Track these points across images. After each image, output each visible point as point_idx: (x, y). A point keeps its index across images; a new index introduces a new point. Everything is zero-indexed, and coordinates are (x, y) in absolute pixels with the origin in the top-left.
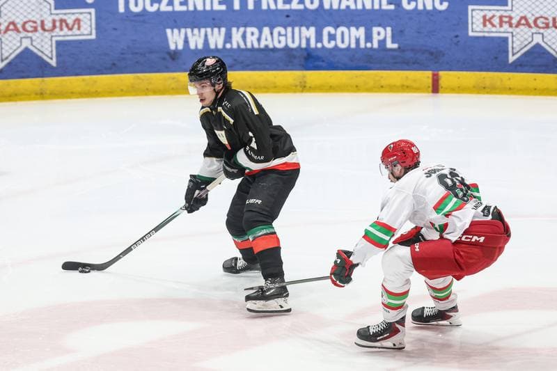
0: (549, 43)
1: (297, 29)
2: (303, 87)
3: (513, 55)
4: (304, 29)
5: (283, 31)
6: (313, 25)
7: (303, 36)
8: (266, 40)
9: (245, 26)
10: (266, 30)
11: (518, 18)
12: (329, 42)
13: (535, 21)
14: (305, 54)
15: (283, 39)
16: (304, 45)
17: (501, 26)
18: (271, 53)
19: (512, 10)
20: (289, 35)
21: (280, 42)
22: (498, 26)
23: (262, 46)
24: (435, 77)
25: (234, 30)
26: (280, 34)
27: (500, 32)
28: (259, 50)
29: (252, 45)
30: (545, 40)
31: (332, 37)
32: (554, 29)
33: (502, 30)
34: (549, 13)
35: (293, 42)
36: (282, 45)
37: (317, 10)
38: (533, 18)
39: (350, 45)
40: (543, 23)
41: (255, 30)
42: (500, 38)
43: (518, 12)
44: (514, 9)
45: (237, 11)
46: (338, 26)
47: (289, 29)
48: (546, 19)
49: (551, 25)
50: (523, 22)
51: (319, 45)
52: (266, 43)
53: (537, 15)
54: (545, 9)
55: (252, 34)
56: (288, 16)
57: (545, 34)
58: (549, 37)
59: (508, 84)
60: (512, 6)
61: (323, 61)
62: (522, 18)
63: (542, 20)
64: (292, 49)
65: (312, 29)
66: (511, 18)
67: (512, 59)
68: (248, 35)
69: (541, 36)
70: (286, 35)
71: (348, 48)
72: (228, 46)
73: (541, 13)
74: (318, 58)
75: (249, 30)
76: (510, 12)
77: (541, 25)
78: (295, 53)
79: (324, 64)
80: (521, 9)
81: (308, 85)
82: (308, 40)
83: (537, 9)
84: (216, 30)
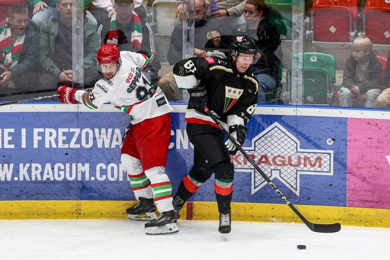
0: (285, 178)
1: (74, 165)
2: (78, 214)
3: (255, 188)
4: (80, 165)
5: (62, 167)
6: (88, 161)
7: (79, 171)
8: (48, 174)
9: (31, 162)
10: (48, 166)
11: (259, 157)
12: (101, 176)
13: (274, 160)
14: (81, 186)
15: (62, 173)
16: (79, 179)
17: (245, 163)
18: (52, 185)
19: (254, 150)
20: (68, 170)
21: (59, 176)
22: (243, 163)
23: (45, 179)
24: (189, 206)
25: (21, 165)
26: (59, 169)
27: (245, 169)
28: (42, 182)
29: (36, 178)
30: (282, 175)
31: (103, 172)
32: (289, 166)
33: (246, 166)
34: (286, 153)
35: (71, 176)
36: (61, 179)
37: (91, 148)
38: (272, 157)
39: (118, 178)
40: (280, 161)
41: (39, 166)
42: (244, 173)
43: (259, 152)
44: (256, 149)
45: (24, 149)
46: (109, 163)
47: (68, 165)
48: (283, 157)
49: (287, 163)
50: (264, 160)
51: (93, 179)
52: (48, 176)
53: (276, 155)
54: (282, 150)
55: (37, 169)
56: (67, 154)
57: (282, 170)
58: (285, 173)
59: (250, 212)
60: (255, 146)
61: (96, 192)
62: (263, 157)
63: (279, 158)
64: (70, 182)
65: (87, 165)
66: (254, 157)
67: (253, 191)
68: (33, 170)
69: (279, 171)
70: (65, 170)
71: (117, 182)
72: (16, 179)
73: (279, 152)
74: (91, 190)
75: (34, 165)
76: (253, 152)
77: (279, 163)
78: (71, 185)
79: (97, 195)
80: (263, 149)
81: (82, 213)
82: (83, 174)
83: (276, 150)
84: (6, 165)
